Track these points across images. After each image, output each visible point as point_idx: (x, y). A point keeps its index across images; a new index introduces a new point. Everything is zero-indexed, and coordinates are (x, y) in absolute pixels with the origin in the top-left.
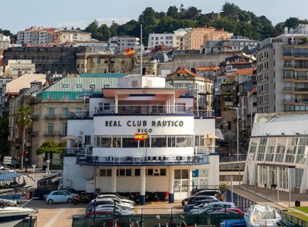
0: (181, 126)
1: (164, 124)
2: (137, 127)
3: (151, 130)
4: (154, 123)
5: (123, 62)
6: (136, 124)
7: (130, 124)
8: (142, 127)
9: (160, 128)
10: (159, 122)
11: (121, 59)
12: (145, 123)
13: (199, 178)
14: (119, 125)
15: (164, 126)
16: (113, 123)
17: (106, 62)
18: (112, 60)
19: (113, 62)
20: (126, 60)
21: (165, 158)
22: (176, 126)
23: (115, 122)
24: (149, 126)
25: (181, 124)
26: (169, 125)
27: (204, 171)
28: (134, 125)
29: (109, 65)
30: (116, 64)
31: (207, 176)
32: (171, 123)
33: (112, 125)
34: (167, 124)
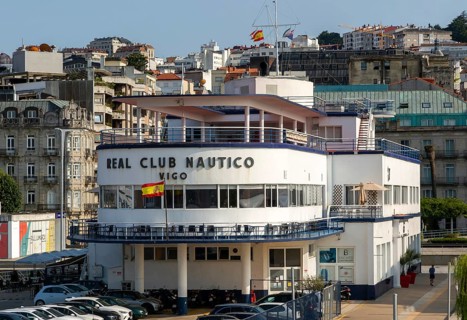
0: (248, 166)
1: (211, 163)
2: (159, 170)
3: (184, 176)
4: (189, 162)
5: (404, 67)
6: (156, 163)
7: (145, 163)
8: (167, 170)
9: (203, 171)
10: (200, 159)
11: (400, 63)
12: (172, 163)
13: (337, 265)
14: (128, 167)
15: (211, 166)
16: (118, 161)
17: (376, 68)
18: (386, 64)
19: (388, 68)
20: (409, 63)
21: (212, 229)
22: (237, 166)
23: (121, 160)
24: (180, 167)
25: (249, 163)
26: (222, 166)
27: (346, 252)
28: (153, 166)
29: (381, 72)
30: (392, 71)
31: (352, 261)
32: (225, 162)
33: (117, 165)
34: (217, 163)
